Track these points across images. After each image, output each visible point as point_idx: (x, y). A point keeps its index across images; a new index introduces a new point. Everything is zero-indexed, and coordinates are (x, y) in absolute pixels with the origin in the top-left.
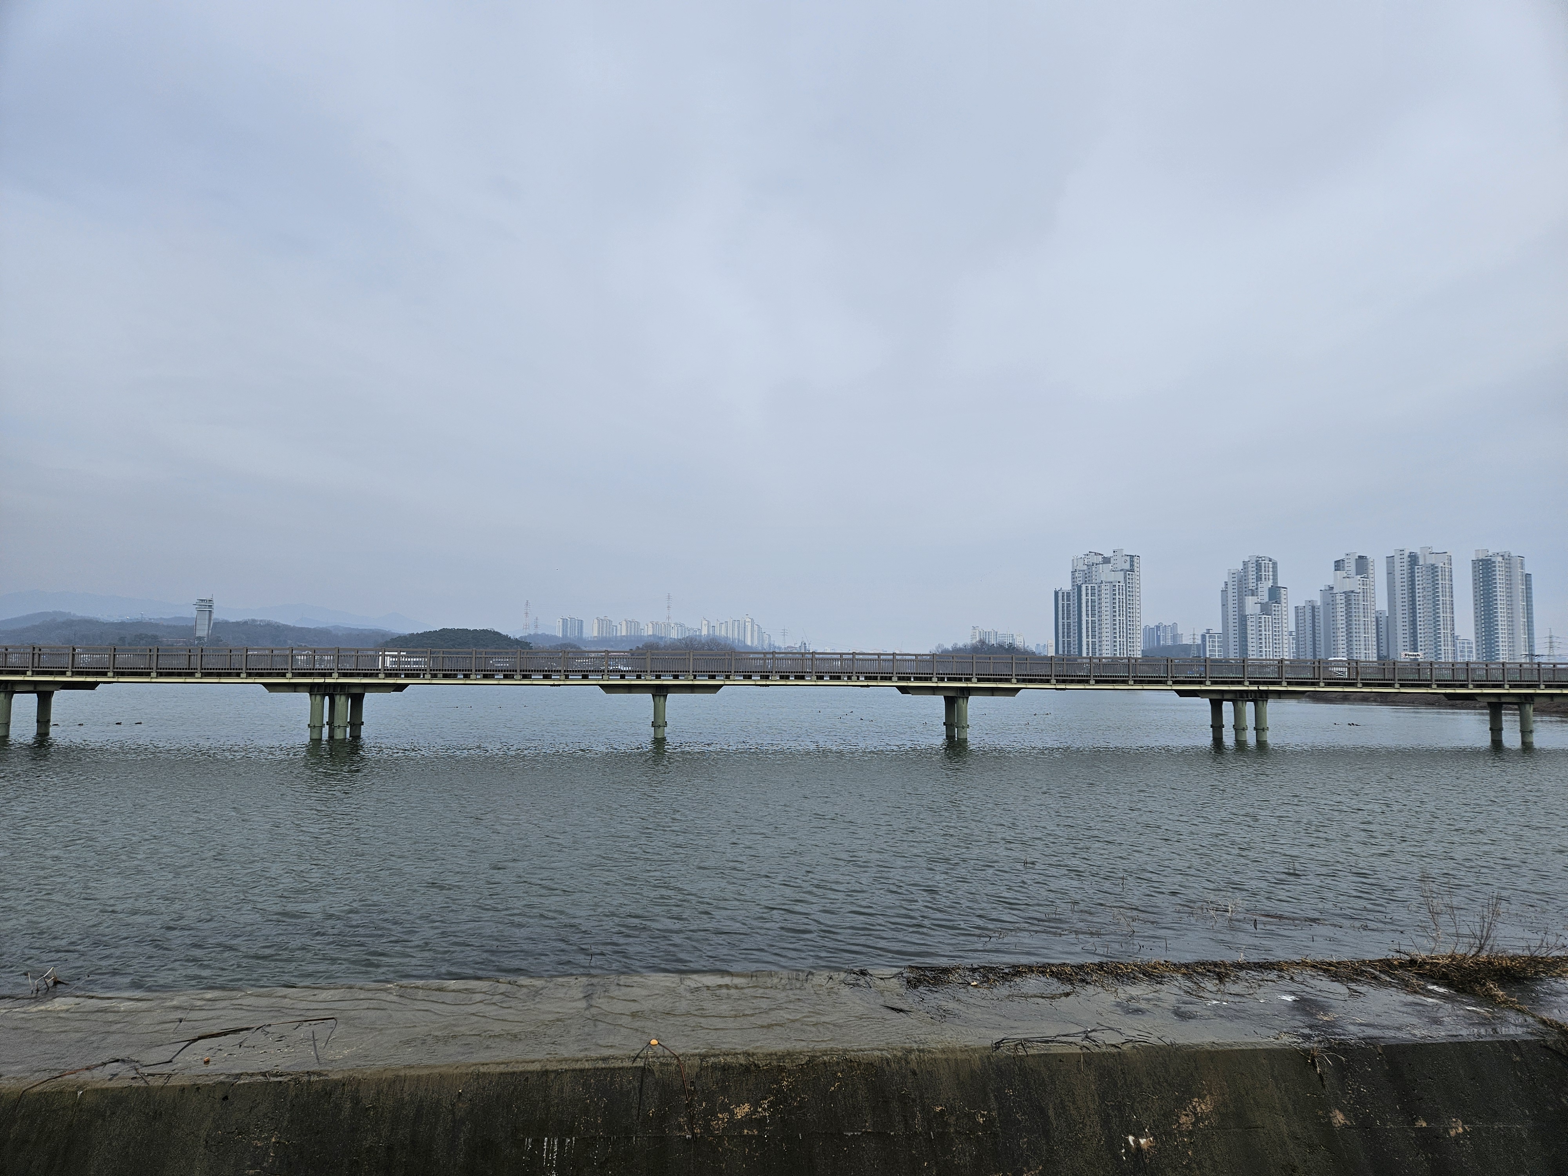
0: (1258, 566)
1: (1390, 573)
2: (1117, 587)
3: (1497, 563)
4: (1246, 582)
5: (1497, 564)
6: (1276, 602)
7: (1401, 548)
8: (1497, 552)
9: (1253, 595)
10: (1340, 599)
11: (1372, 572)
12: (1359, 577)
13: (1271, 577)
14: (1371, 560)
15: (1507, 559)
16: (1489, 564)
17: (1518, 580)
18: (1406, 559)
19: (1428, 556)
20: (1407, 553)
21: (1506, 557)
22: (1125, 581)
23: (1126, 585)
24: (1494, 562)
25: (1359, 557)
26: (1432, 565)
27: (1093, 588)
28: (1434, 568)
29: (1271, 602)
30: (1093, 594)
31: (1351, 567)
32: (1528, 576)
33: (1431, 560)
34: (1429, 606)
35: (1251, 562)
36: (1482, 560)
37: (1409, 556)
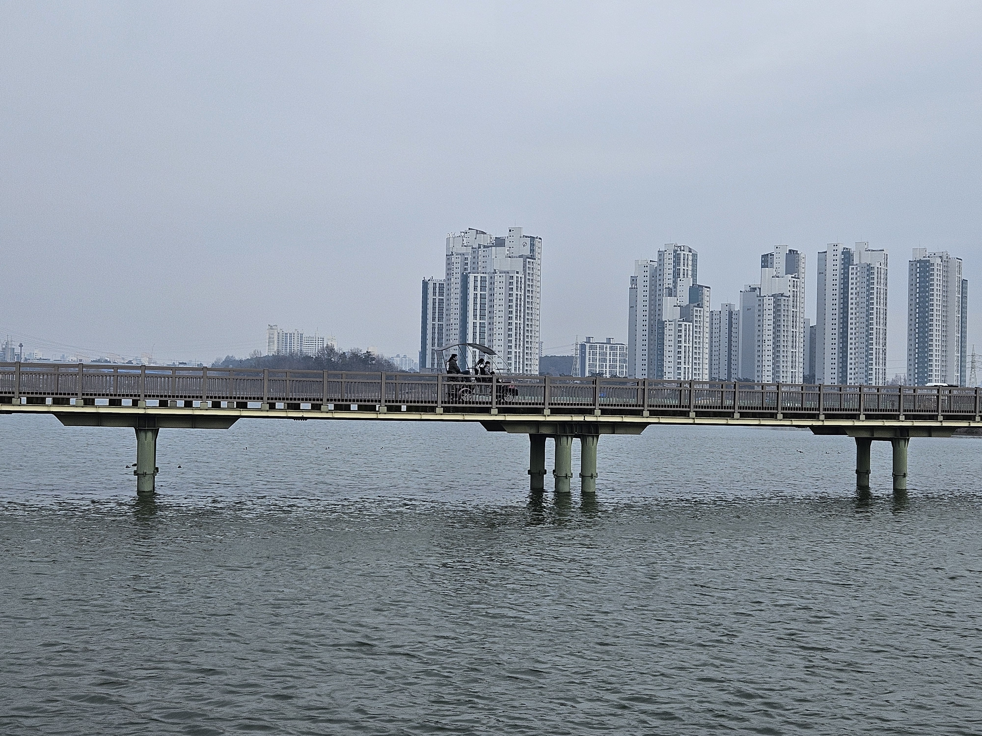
0: (677, 257)
1: (821, 273)
2: (515, 278)
3: (936, 265)
4: (661, 277)
5: (936, 267)
6: (698, 306)
7: (835, 243)
8: (934, 251)
9: (670, 295)
10: (769, 304)
11: (803, 270)
12: (790, 276)
13: (690, 273)
14: (803, 255)
15: (945, 260)
16: (928, 267)
17: (955, 287)
18: (840, 256)
19: (864, 253)
20: (840, 250)
21: (945, 258)
22: (525, 271)
23: (525, 277)
24: (933, 265)
25: (790, 251)
26: (869, 265)
27: (483, 280)
28: (869, 268)
29: (692, 305)
30: (483, 288)
31: (780, 262)
32: (964, 282)
33: (867, 259)
34: (862, 315)
35: (668, 252)
36: (920, 261)
37: (843, 253)
